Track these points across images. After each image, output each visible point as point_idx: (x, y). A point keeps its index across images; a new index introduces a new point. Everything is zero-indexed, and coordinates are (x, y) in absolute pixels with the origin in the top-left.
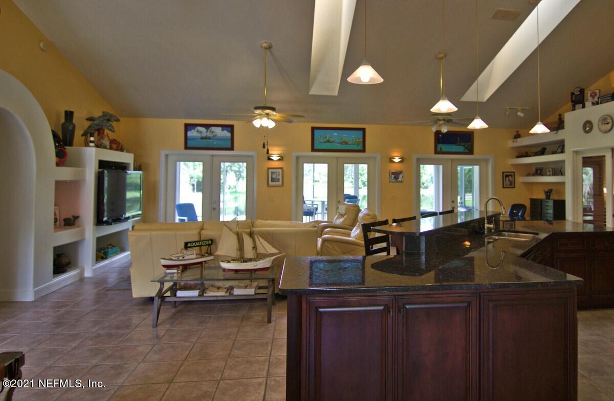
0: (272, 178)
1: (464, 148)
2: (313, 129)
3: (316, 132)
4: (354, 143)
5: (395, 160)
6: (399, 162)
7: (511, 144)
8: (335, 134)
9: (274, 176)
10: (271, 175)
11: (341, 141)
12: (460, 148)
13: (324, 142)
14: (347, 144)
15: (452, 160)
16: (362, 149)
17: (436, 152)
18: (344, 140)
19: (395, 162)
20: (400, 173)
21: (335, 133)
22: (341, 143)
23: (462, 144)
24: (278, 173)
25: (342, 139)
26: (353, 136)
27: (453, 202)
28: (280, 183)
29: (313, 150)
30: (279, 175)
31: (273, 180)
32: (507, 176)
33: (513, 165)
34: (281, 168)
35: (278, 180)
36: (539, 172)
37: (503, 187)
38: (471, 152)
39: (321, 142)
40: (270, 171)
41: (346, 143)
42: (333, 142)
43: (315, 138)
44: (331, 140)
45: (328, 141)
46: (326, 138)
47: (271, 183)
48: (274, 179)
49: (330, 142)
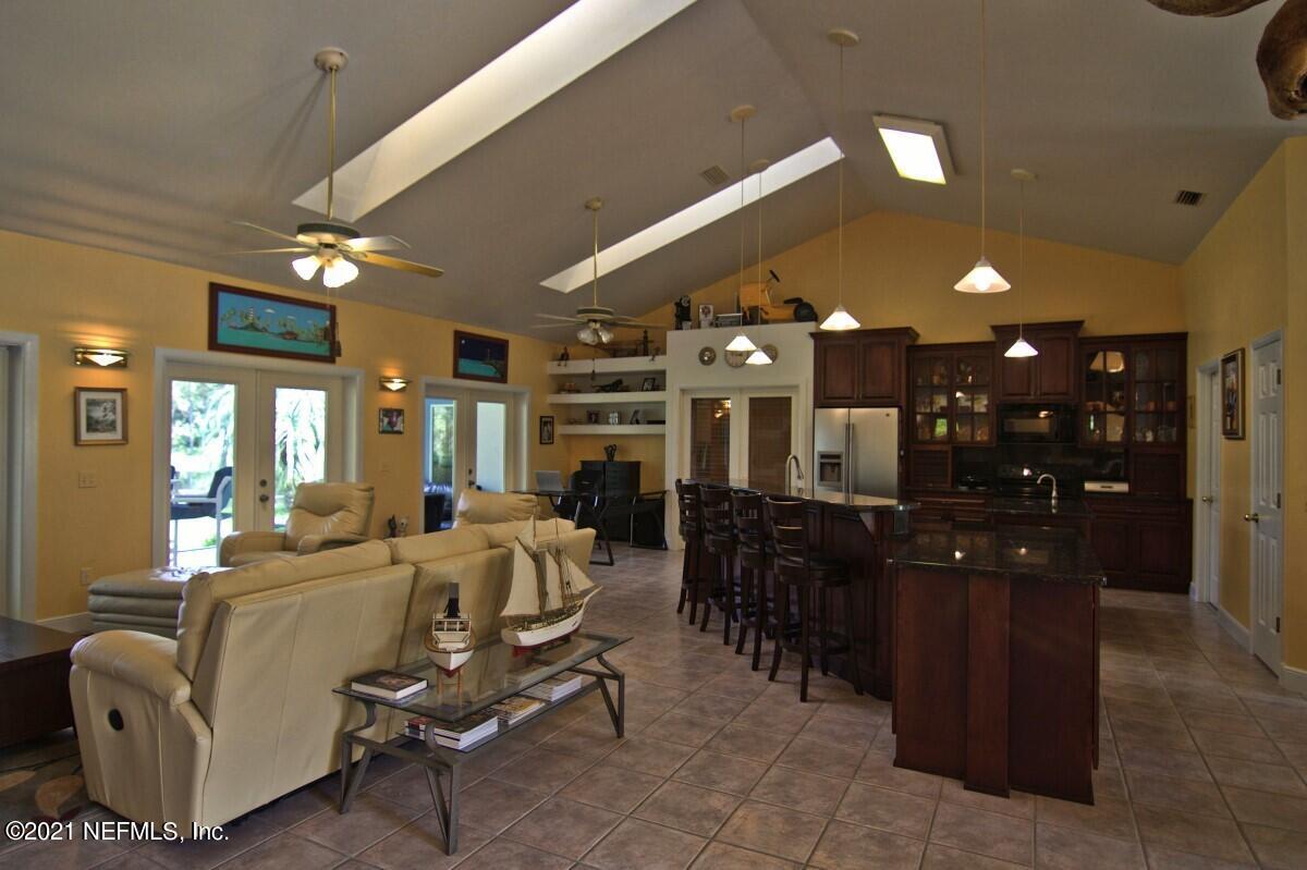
0: (89, 418)
1: (494, 370)
2: (215, 289)
3: (223, 297)
4: (312, 337)
5: (390, 386)
6: (398, 391)
7: (554, 368)
8: (269, 311)
9: (98, 413)
10: (88, 411)
11: (283, 330)
12: (489, 370)
13: (241, 329)
14: (295, 339)
15: (471, 391)
16: (328, 354)
17: (457, 375)
18: (289, 329)
19: (390, 390)
20: (400, 412)
21: (270, 309)
22: (282, 335)
23: (493, 362)
24: (109, 405)
25: (285, 325)
26: (309, 322)
27: (470, 472)
28: (118, 435)
29: (214, 344)
30: (114, 410)
31: (93, 426)
32: (546, 423)
33: (553, 405)
34: (122, 391)
35: (112, 426)
36: (594, 417)
37: (541, 443)
38: (503, 378)
39: (235, 328)
40: (84, 397)
41: (292, 336)
42: (264, 330)
43: (220, 316)
44: (260, 324)
45: (252, 327)
46: (247, 317)
47: (85, 436)
48: (97, 422)
49: (257, 330)
